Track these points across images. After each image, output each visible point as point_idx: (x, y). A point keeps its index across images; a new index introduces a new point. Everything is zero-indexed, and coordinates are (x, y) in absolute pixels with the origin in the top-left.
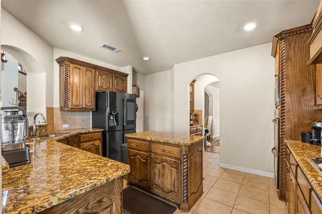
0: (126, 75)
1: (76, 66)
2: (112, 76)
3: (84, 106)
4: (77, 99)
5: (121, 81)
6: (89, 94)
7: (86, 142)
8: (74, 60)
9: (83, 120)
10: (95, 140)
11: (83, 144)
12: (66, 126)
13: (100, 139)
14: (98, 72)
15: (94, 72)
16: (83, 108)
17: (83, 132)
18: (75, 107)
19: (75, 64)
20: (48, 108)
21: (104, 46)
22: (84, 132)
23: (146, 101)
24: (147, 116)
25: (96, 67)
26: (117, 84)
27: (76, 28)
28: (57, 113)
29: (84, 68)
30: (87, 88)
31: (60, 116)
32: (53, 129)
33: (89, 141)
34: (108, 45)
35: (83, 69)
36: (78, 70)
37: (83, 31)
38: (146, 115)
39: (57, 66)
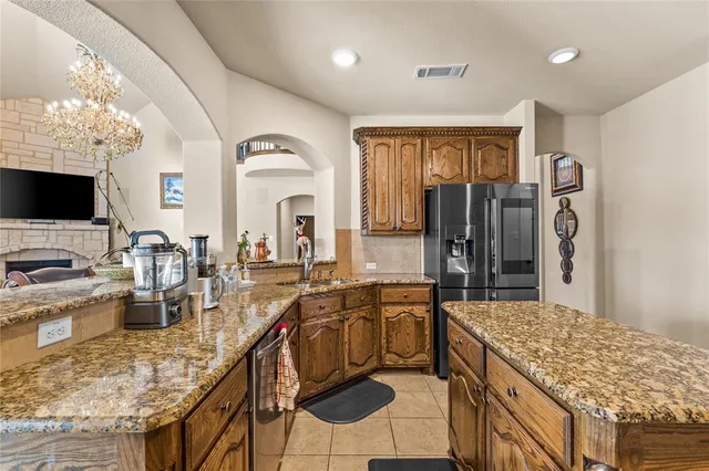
0: (514, 133)
1: (380, 141)
2: (470, 145)
3: (399, 224)
4: (383, 210)
5: (494, 151)
6: (410, 196)
7: (393, 304)
8: (375, 128)
9: (405, 256)
10: (413, 303)
11: (387, 308)
12: (371, 266)
13: (427, 303)
14: (431, 142)
15: (419, 146)
16: (395, 228)
17: (385, 282)
18: (378, 227)
19: (379, 136)
20: (338, 232)
21: (421, 73)
22: (389, 281)
23: (606, 200)
24: (612, 251)
25: (423, 133)
26: (484, 161)
27: (344, 59)
28: (357, 240)
29: (398, 141)
30: (405, 183)
31: (362, 247)
32: (351, 268)
33: (400, 303)
34: (427, 66)
35: (395, 142)
36: (384, 148)
37: (358, 59)
38: (607, 246)
39: (355, 150)
